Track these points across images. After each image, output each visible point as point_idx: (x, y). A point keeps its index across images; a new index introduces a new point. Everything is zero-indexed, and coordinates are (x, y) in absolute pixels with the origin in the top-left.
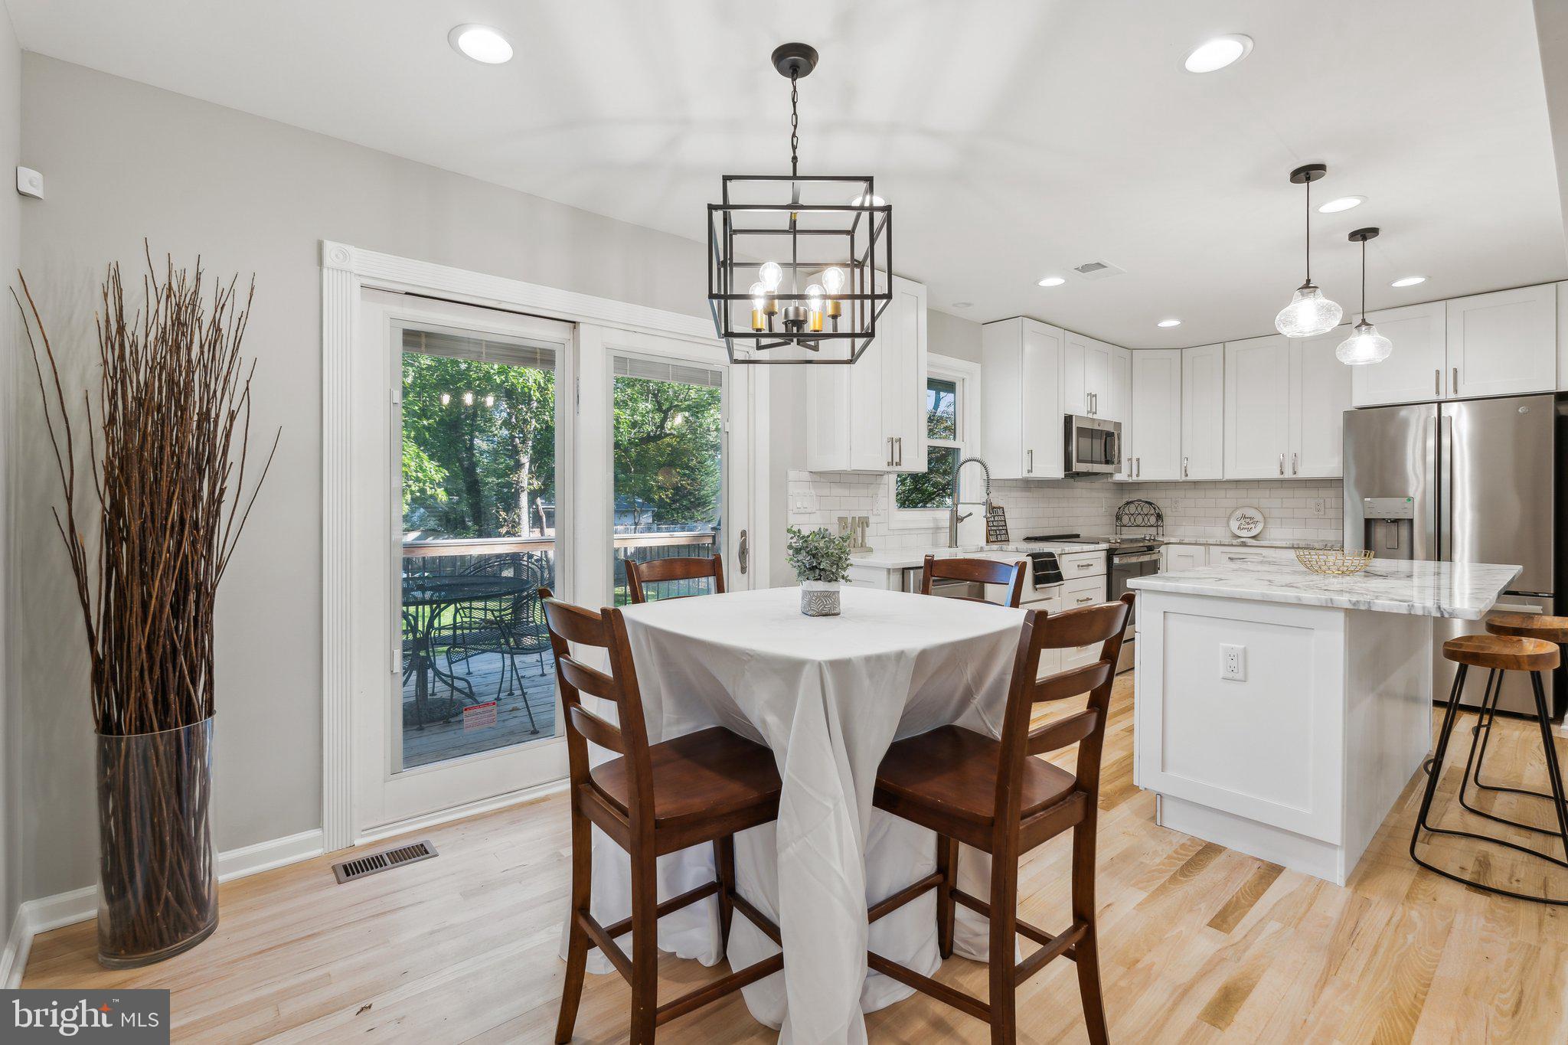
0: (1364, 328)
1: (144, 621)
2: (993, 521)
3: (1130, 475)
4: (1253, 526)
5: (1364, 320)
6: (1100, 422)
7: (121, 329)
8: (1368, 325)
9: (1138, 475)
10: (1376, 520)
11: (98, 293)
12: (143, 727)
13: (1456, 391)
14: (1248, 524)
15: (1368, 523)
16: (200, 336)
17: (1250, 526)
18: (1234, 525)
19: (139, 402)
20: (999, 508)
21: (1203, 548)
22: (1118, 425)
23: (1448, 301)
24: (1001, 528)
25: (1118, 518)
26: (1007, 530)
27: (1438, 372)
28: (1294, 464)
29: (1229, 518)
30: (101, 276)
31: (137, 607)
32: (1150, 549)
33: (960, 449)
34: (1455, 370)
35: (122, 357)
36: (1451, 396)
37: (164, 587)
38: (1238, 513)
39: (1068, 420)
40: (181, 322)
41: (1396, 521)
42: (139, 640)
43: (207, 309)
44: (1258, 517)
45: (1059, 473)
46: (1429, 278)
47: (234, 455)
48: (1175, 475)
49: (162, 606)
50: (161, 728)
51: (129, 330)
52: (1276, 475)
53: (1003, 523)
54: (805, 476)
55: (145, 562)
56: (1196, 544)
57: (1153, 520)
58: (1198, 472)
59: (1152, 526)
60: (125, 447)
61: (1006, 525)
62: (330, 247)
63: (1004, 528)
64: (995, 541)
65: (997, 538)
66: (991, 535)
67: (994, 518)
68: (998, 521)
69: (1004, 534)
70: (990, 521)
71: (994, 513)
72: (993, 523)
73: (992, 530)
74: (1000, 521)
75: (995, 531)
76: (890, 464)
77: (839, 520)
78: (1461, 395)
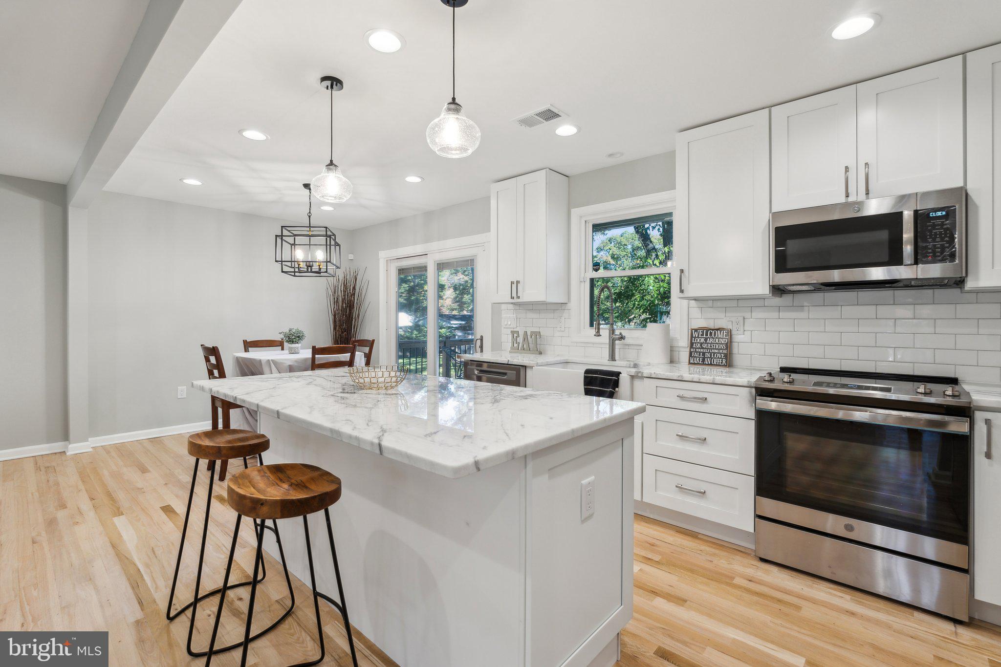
20: (724, 330)
24: (716, 351)
26: (730, 355)
33: (670, 273)
53: (722, 347)
54: (511, 306)
61: (730, 349)
63: (721, 351)
64: (698, 364)
65: (703, 361)
66: (694, 357)
67: (706, 339)
68: (711, 343)
69: (718, 358)
70: (695, 343)
71: (706, 335)
72: (701, 345)
73: (697, 352)
74: (717, 343)
75: (704, 354)
76: (512, 297)
77: (513, 333)
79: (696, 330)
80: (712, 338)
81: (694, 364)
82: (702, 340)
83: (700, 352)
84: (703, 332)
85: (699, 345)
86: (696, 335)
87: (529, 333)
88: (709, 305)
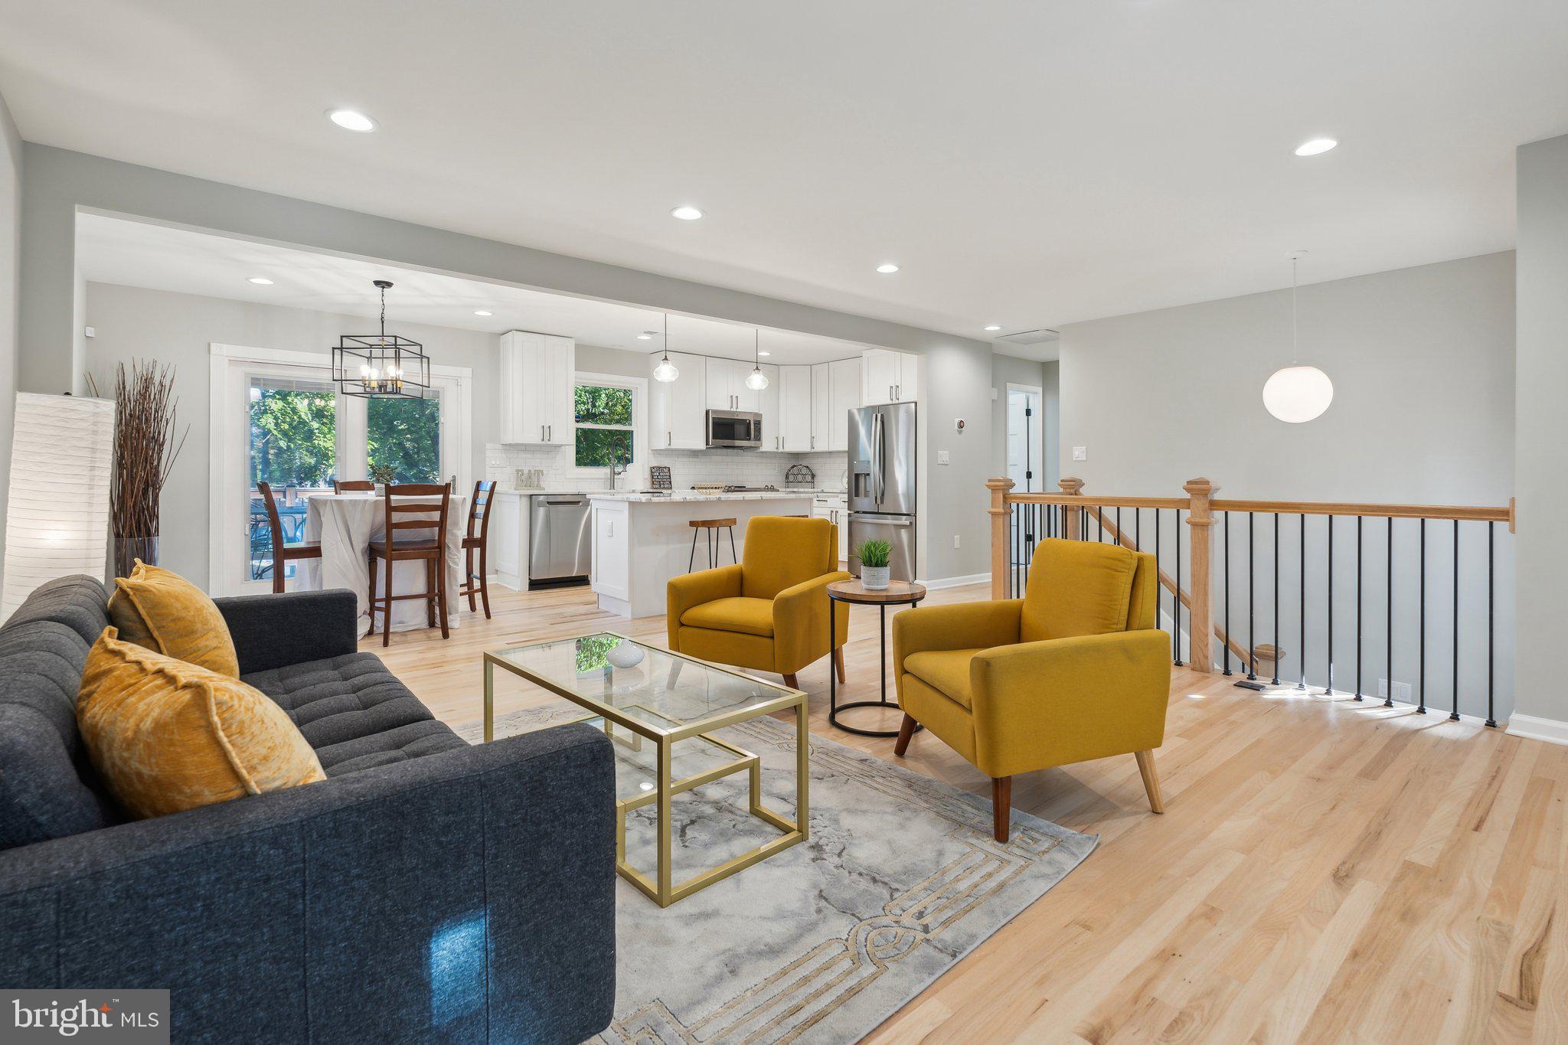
1: (132, 497)
2: (657, 475)
3: (777, 448)
6: (739, 414)
7: (124, 388)
9: (785, 448)
10: (860, 475)
11: (115, 371)
12: (131, 536)
13: (898, 399)
16: (154, 390)
19: (131, 415)
20: (666, 468)
24: (666, 480)
25: (787, 478)
26: (670, 482)
27: (891, 388)
28: (840, 440)
30: (116, 366)
31: (129, 492)
33: (633, 431)
34: (897, 387)
35: (124, 399)
36: (895, 401)
37: (139, 485)
39: (707, 412)
40: (147, 382)
42: (130, 503)
43: (157, 380)
45: (702, 446)
47: (168, 436)
48: (808, 448)
49: (139, 492)
50: (138, 537)
51: (127, 389)
53: (668, 477)
54: (501, 446)
55: (132, 478)
57: (809, 478)
58: (820, 447)
59: (810, 483)
60: (125, 433)
61: (670, 479)
62: (213, 347)
63: (668, 480)
64: (657, 488)
67: (659, 473)
68: (663, 474)
70: (655, 475)
71: (659, 470)
72: (657, 477)
73: (657, 481)
74: (665, 475)
76: (543, 440)
77: (518, 471)
78: (900, 401)
79: (653, 468)
80: (662, 472)
84: (657, 469)
86: (653, 471)
87: (533, 472)
88: (657, 452)
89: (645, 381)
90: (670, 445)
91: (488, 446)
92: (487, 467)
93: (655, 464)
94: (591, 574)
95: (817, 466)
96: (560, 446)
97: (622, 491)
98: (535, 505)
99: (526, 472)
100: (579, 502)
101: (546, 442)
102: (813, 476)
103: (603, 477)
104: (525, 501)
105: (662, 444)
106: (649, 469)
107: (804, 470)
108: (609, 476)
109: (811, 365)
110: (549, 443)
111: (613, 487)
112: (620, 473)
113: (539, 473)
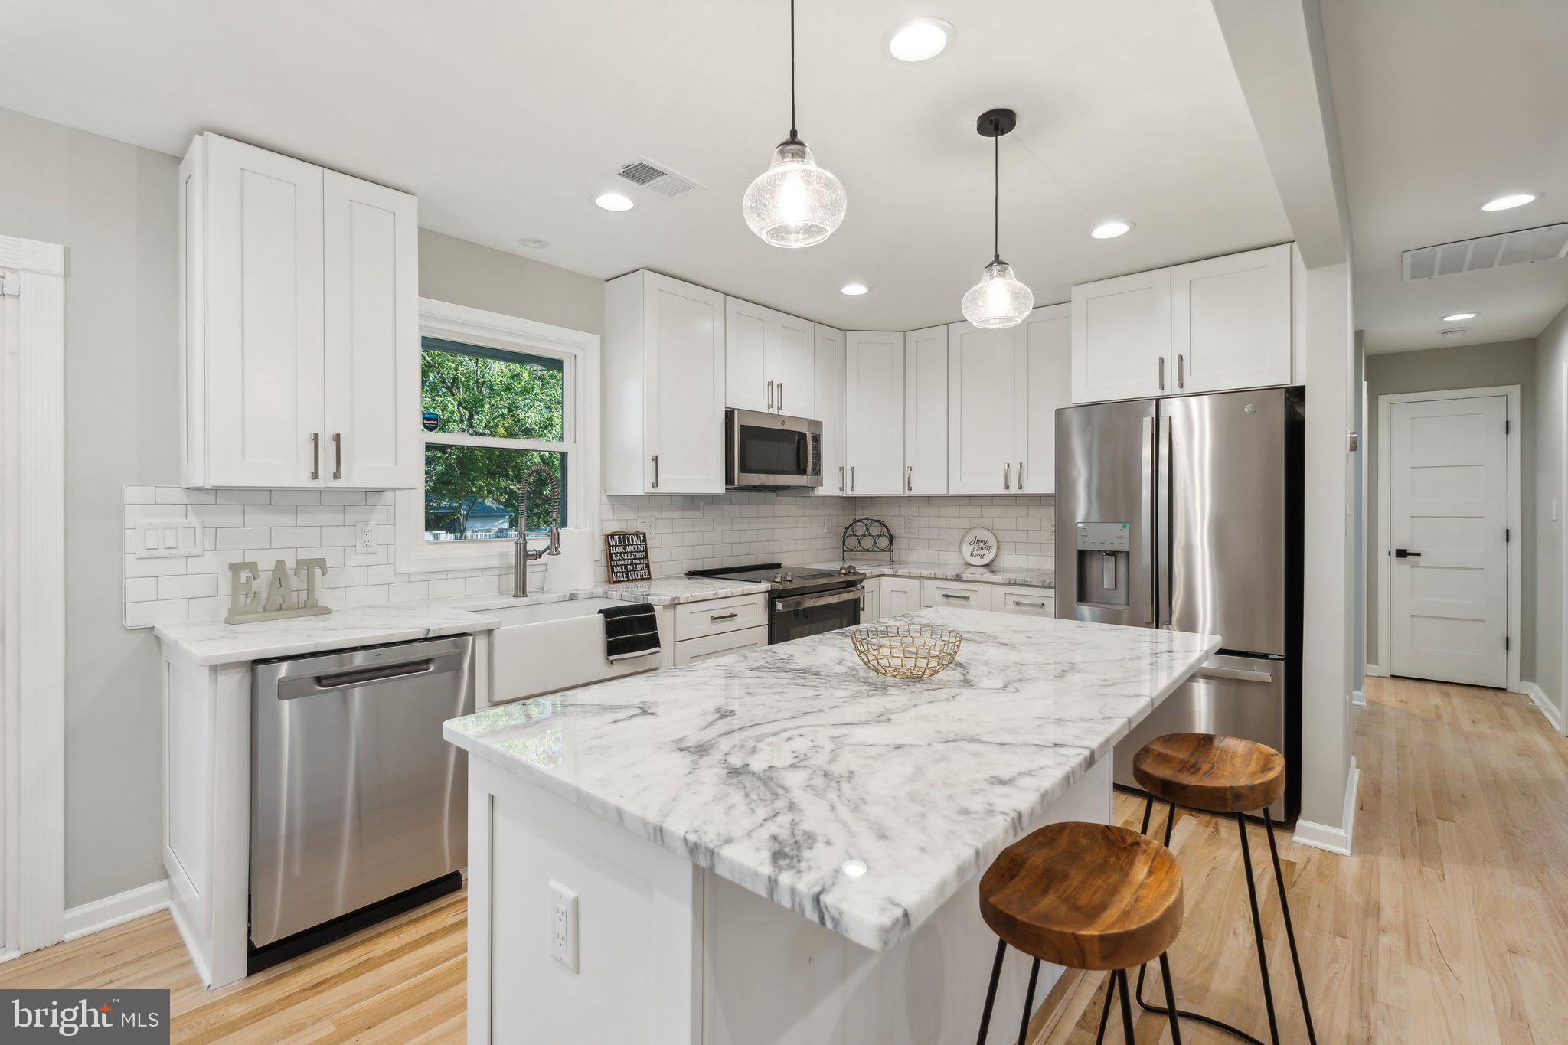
0: (996, 268)
2: (621, 553)
3: (842, 489)
4: (986, 551)
5: (997, 256)
6: (784, 419)
8: (1002, 263)
9: (852, 488)
10: (1092, 552)
13: (1181, 385)
14: (981, 549)
15: (1082, 555)
17: (983, 552)
18: (967, 549)
20: (637, 534)
21: (917, 582)
22: (817, 425)
23: (1174, 268)
24: (637, 561)
25: (844, 542)
26: (648, 565)
27: (1162, 360)
28: (1019, 476)
29: (962, 541)
32: (851, 584)
33: (567, 453)
34: (1181, 358)
36: (1177, 390)
38: (971, 537)
39: (729, 414)
41: (1114, 554)
44: (992, 541)
45: (718, 487)
46: (1134, 226)
48: (897, 489)
52: (1000, 490)
53: (642, 555)
54: (179, 496)
56: (910, 577)
57: (884, 543)
58: (923, 487)
59: (883, 550)
61: (647, 558)
63: (642, 561)
64: (622, 581)
65: (627, 576)
66: (617, 573)
67: (625, 548)
68: (631, 552)
69: (641, 570)
70: (615, 553)
71: (624, 542)
72: (621, 556)
73: (618, 566)
74: (636, 552)
75: (626, 566)
76: (315, 475)
77: (235, 568)
78: (1187, 390)
79: (612, 536)
80: (631, 545)
81: (619, 582)
82: (621, 548)
83: (622, 565)
84: (620, 538)
85: (619, 555)
86: (612, 542)
87: (290, 564)
88: (622, 501)
89: (594, 340)
90: (655, 485)
91: (132, 493)
92: (129, 560)
93: (614, 527)
94: (466, 865)
95: (896, 520)
96: (380, 491)
97: (546, 597)
98: (268, 692)
99: (266, 564)
100: (428, 661)
101: (326, 481)
102: (891, 538)
103: (496, 563)
104: (234, 684)
105: (640, 486)
106: (603, 538)
107: (875, 530)
108: (512, 561)
109: (905, 332)
110: (336, 484)
111: (521, 589)
112: (539, 555)
113: (312, 567)
